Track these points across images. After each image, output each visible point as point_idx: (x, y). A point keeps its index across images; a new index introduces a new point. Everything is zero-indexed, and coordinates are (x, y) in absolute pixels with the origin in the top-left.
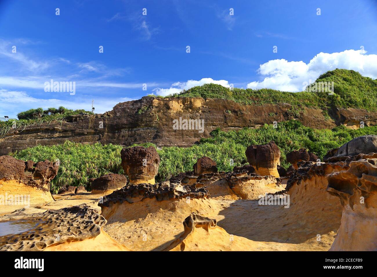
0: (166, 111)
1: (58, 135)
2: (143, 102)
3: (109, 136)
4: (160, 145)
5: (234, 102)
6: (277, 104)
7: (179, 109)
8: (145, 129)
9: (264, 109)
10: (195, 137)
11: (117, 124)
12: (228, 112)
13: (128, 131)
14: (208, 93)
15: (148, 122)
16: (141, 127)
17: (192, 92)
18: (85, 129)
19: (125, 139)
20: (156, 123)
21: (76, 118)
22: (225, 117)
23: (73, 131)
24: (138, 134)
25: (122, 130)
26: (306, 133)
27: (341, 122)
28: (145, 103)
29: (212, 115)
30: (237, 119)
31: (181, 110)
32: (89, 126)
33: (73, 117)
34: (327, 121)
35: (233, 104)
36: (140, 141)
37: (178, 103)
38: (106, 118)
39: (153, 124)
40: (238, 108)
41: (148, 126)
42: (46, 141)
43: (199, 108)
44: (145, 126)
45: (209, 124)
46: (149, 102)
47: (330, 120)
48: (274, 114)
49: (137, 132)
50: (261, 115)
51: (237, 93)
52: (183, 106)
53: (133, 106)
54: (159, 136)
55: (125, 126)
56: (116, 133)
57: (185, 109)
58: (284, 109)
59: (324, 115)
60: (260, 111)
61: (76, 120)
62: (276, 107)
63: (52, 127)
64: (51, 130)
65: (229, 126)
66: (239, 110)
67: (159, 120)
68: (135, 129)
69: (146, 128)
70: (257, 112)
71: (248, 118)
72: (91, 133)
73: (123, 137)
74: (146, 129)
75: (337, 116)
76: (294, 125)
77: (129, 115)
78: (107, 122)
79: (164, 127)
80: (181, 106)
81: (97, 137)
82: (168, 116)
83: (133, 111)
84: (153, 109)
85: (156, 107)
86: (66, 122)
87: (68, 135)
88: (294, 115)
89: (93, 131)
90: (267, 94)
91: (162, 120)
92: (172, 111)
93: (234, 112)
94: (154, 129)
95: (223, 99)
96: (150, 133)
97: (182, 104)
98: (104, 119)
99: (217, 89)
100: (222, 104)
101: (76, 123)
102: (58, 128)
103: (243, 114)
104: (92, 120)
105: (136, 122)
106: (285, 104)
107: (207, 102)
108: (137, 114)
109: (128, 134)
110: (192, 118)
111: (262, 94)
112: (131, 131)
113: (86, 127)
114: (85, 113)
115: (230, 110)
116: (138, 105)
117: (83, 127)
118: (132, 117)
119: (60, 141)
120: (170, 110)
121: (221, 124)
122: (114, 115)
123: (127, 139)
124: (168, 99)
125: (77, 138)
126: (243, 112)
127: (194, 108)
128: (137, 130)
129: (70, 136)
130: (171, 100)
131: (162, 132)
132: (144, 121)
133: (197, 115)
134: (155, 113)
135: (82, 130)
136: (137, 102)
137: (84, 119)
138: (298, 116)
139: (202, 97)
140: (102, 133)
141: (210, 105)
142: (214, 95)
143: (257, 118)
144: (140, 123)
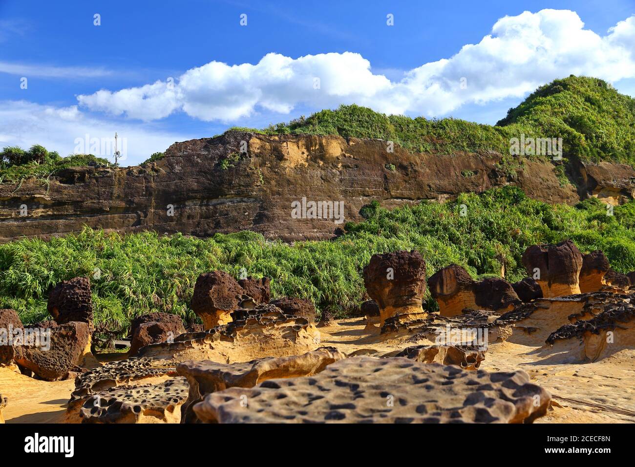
0: (276, 165)
1: (43, 212)
2: (229, 143)
3: (159, 215)
4: (272, 235)
5: (400, 146)
6: (477, 152)
7: (299, 160)
8: (236, 201)
9: (454, 162)
11: (177, 189)
12: (390, 168)
13: (201, 206)
14: (351, 127)
15: (243, 186)
16: (228, 196)
17: (319, 122)
18: (105, 200)
19: (194, 222)
20: (260, 190)
21: (83, 174)
22: (386, 178)
23: (77, 204)
24: (221, 212)
25: (187, 204)
27: (587, 190)
28: (234, 146)
29: (361, 173)
30: (406, 181)
31: (304, 163)
32: (114, 192)
33: (74, 172)
34: (563, 187)
35: (399, 151)
36: (228, 226)
37: (298, 147)
38: (151, 175)
39: (252, 191)
40: (408, 159)
41: (243, 194)
42: (13, 225)
43: (338, 158)
44: (236, 194)
45: (358, 191)
47: (568, 186)
48: (471, 174)
49: (218, 207)
50: (448, 175)
51: (402, 128)
52: (306, 153)
53: (209, 151)
54: (267, 217)
55: (193, 195)
57: (311, 159)
58: (489, 163)
59: (557, 176)
60: (446, 166)
61: (82, 179)
62: (475, 157)
63: (27, 194)
64: (24, 201)
65: (392, 197)
66: (410, 163)
67: (264, 184)
68: (214, 201)
69: (239, 199)
70: (440, 169)
71: (426, 181)
72: (120, 208)
73: (189, 217)
74: (238, 202)
75: (580, 178)
76: (513, 197)
77: (201, 171)
78: (153, 185)
79: (274, 199)
80: (303, 153)
81: (132, 217)
82: (280, 175)
83: (209, 161)
84: (252, 160)
85: (257, 155)
86: (58, 183)
87: (65, 213)
88: (506, 176)
89: (123, 204)
90: (457, 131)
91: (269, 183)
92: (287, 164)
93: (401, 167)
94: (254, 201)
95: (380, 141)
96: (248, 211)
97: (305, 149)
98: (145, 178)
99: (367, 118)
100: (378, 151)
101: (82, 186)
102: (42, 196)
103: (417, 173)
104: (119, 179)
105: (218, 186)
106: (491, 152)
107: (351, 147)
108: (219, 168)
109: (199, 211)
110: (325, 179)
111: (448, 130)
112: (207, 205)
113: (108, 195)
114: (100, 164)
115: (393, 164)
116: (218, 149)
117: (100, 194)
118: (209, 176)
119: (48, 226)
120: (283, 161)
121: (378, 193)
122: (168, 169)
123: (199, 223)
124: (277, 138)
125: (87, 219)
126: (417, 169)
127: (327, 158)
128: (218, 204)
129: (71, 215)
130: (285, 141)
131: (272, 208)
132: (234, 184)
133: (334, 173)
134: (256, 168)
135: (97, 201)
136: (215, 143)
137: (101, 177)
138: (514, 176)
139: (340, 134)
140: (144, 208)
141: (357, 152)
142: (363, 131)
143: (442, 180)
144: (226, 188)
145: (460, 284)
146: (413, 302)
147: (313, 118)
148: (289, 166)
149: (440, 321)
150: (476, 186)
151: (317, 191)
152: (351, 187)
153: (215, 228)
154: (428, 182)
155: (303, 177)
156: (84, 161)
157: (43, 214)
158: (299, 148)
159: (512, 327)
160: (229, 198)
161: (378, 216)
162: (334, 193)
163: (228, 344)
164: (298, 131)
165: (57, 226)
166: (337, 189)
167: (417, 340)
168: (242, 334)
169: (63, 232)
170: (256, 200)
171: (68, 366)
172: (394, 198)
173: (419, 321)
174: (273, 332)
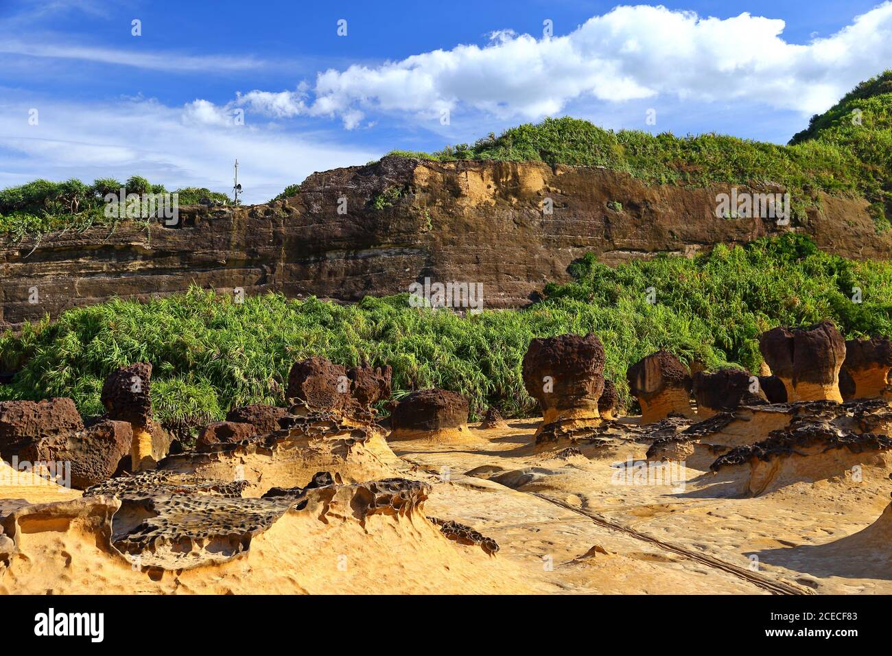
0: (451, 203)
1: (141, 265)
2: (386, 173)
3: (291, 270)
5: (630, 176)
6: (746, 183)
7: (483, 196)
8: (393, 253)
9: (710, 198)
10: (529, 278)
11: (314, 236)
12: (614, 208)
13: (346, 258)
14: (560, 149)
15: (403, 232)
16: (383, 246)
17: (514, 143)
18: (220, 249)
19: (337, 281)
20: (427, 238)
21: (192, 214)
22: (607, 221)
23: (184, 255)
24: (374, 267)
25: (327, 255)
26: (831, 272)
28: (393, 178)
29: (572, 214)
30: (637, 226)
31: (490, 200)
32: (232, 239)
34: (881, 234)
35: (628, 183)
36: (382, 286)
37: (482, 178)
38: (280, 217)
39: (417, 240)
40: (641, 194)
41: (403, 243)
42: (104, 281)
43: (538, 193)
44: (395, 244)
45: (566, 240)
46: (403, 173)
47: (888, 233)
49: (370, 260)
50: (702, 217)
51: (635, 150)
52: (494, 187)
53: (359, 184)
54: (436, 275)
55: (337, 243)
56: (309, 262)
57: (500, 195)
59: (873, 217)
60: (698, 203)
61: (191, 222)
63: (122, 241)
64: (117, 251)
65: (616, 248)
66: (645, 200)
67: (433, 229)
68: (365, 253)
69: (397, 250)
70: (690, 208)
71: (667, 226)
72: (238, 260)
73: (330, 274)
74: (397, 254)
76: (794, 250)
78: (283, 230)
79: (446, 250)
80: (489, 187)
81: (255, 273)
82: (456, 217)
83: (358, 198)
84: (417, 196)
85: (424, 190)
86: (161, 227)
87: (170, 266)
89: (244, 256)
90: (718, 153)
91: (440, 228)
92: (465, 202)
93: (630, 206)
94: (418, 253)
95: (601, 169)
96: (409, 266)
97: (492, 180)
98: (273, 221)
99: (583, 137)
100: (597, 183)
101: (191, 231)
102: (141, 244)
103: (654, 214)
104: (239, 221)
105: (369, 232)
106: (768, 184)
107: (558, 177)
108: (371, 208)
109: (344, 266)
110: (519, 223)
111: (704, 152)
112: (355, 258)
113: (224, 242)
114: (215, 202)
115: (619, 202)
116: (371, 182)
117: (214, 242)
118: (357, 219)
119: (149, 284)
120: (461, 198)
121: (596, 242)
122: (304, 209)
123: (344, 282)
124: (452, 166)
125: (197, 275)
126: (654, 208)
127: (523, 194)
128: (370, 256)
129: (177, 270)
130: (463, 171)
131: (443, 263)
132: (392, 229)
133: (532, 214)
134: (423, 208)
135: (211, 251)
136: (368, 173)
137: (216, 219)
138: (802, 219)
139: (543, 159)
140: (272, 261)
141: (566, 184)
142: (576, 154)
143: (691, 224)
144: (380, 235)
145: (667, 379)
146: (583, 403)
147: (505, 137)
148: (468, 205)
149: (616, 430)
150: (743, 233)
151: (507, 239)
152: (556, 234)
153: (365, 288)
154: (670, 227)
155: (488, 219)
156: (194, 198)
157: (141, 267)
158: (483, 180)
159: (694, 443)
160: (385, 248)
161: (593, 275)
162: (531, 242)
163: (266, 458)
164: (484, 155)
165: (159, 283)
166: (536, 237)
167: (566, 455)
168: (284, 446)
169: (167, 291)
170: (421, 251)
171: (103, 474)
172: (620, 250)
173: (587, 430)
174: (321, 445)
